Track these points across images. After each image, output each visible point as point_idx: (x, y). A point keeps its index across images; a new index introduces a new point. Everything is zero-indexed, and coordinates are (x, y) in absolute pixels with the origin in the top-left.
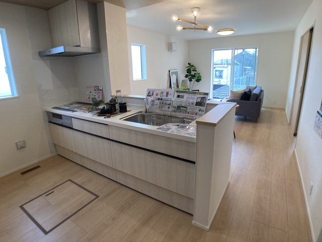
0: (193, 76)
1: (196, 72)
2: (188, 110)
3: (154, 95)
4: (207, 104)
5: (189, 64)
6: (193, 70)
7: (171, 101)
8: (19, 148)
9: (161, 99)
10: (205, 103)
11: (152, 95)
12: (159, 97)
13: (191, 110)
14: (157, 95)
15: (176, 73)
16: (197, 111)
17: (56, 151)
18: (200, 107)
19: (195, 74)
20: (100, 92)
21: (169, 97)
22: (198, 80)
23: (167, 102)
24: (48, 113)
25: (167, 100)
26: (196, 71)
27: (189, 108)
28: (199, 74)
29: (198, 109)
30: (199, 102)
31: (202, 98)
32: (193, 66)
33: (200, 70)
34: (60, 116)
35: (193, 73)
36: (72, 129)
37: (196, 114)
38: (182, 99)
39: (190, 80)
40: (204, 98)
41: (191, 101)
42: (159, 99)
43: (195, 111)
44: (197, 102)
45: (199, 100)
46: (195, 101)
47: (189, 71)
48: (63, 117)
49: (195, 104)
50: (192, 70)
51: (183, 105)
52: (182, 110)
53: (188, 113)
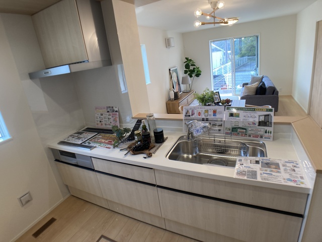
0: (193, 71)
1: (195, 67)
2: (249, 132)
3: (195, 115)
4: (275, 123)
5: (186, 58)
6: (192, 65)
7: (222, 121)
8: (24, 203)
9: (207, 120)
10: (271, 123)
11: (192, 115)
12: (204, 117)
13: (253, 132)
14: (199, 114)
15: (176, 71)
16: (262, 133)
17: (69, 192)
18: (266, 128)
19: (194, 68)
20: (116, 114)
21: (218, 116)
22: (198, 75)
23: (216, 122)
24: (53, 151)
25: (217, 121)
26: (194, 65)
27: (250, 129)
28: (198, 68)
29: (263, 130)
30: (262, 122)
31: (265, 116)
32: (191, 60)
33: (199, 63)
34: (73, 155)
35: (191, 68)
36: (93, 170)
37: (261, 137)
38: (237, 118)
39: (191, 76)
40: (268, 115)
41: (251, 120)
42: (203, 120)
43: (259, 133)
44: (259, 122)
45: (262, 119)
46: (257, 120)
47: (187, 66)
48: (76, 155)
49: (257, 124)
50: (190, 64)
51: (240, 126)
52: (240, 132)
53: (250, 136)
